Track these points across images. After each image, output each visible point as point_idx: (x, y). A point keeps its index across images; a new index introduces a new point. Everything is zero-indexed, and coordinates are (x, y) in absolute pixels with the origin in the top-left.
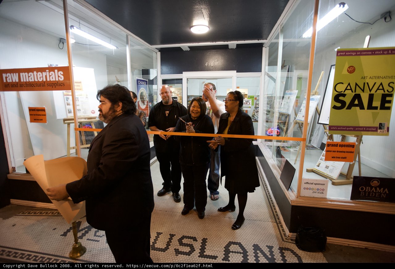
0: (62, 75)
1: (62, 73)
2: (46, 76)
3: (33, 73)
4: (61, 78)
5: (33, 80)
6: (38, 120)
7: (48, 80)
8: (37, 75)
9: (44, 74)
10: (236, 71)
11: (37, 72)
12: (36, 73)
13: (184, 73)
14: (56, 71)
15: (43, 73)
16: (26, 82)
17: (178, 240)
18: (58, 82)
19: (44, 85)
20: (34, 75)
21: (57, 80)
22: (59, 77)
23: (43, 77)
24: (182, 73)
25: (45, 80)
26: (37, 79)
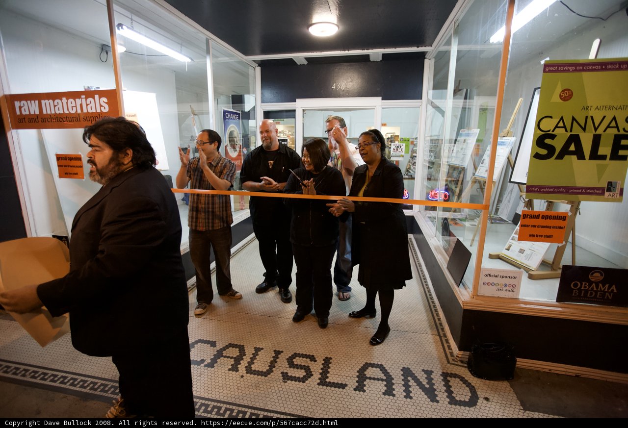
0: (106, 103)
1: (106, 100)
2: (81, 105)
3: (61, 100)
4: (105, 108)
5: (61, 112)
6: (71, 174)
7: (85, 111)
8: (67, 103)
10: (380, 98)
11: (67, 99)
12: (66, 101)
13: (297, 100)
14: (97, 97)
15: (77, 100)
16: (50, 115)
17: (287, 359)
18: (101, 115)
19: (79, 120)
20: (62, 103)
21: (99, 111)
22: (101, 106)
23: (76, 106)
24: (295, 102)
25: (79, 111)
26: (68, 110)
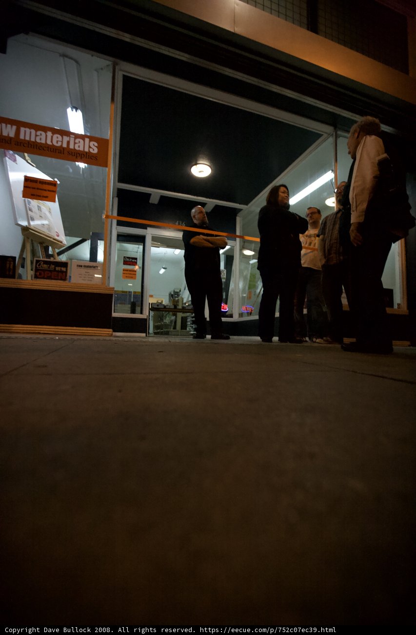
0: (96, 146)
1: (96, 144)
2: (68, 143)
3: (46, 132)
4: (94, 150)
5: (43, 141)
6: (39, 196)
7: (71, 147)
8: (52, 137)
9: (66, 139)
12: (52, 135)
14: (87, 140)
15: (65, 137)
16: (29, 141)
18: (88, 154)
19: (62, 152)
20: (46, 136)
21: (86, 150)
22: (90, 147)
23: (62, 142)
25: (65, 145)
26: (52, 142)
